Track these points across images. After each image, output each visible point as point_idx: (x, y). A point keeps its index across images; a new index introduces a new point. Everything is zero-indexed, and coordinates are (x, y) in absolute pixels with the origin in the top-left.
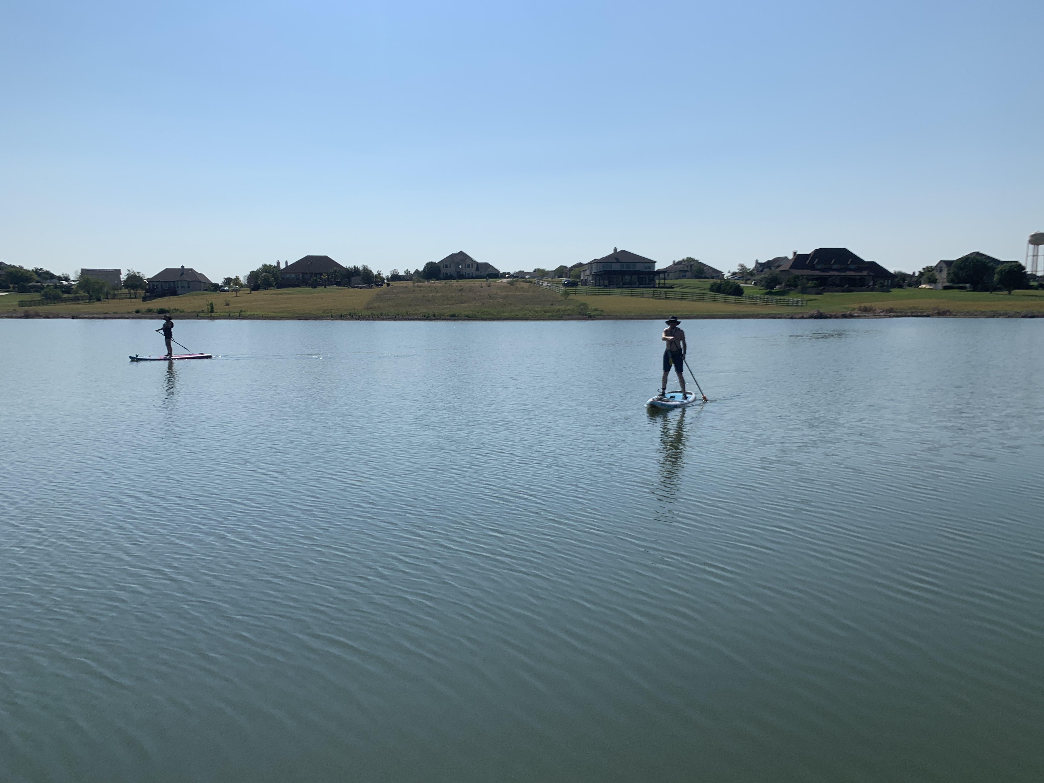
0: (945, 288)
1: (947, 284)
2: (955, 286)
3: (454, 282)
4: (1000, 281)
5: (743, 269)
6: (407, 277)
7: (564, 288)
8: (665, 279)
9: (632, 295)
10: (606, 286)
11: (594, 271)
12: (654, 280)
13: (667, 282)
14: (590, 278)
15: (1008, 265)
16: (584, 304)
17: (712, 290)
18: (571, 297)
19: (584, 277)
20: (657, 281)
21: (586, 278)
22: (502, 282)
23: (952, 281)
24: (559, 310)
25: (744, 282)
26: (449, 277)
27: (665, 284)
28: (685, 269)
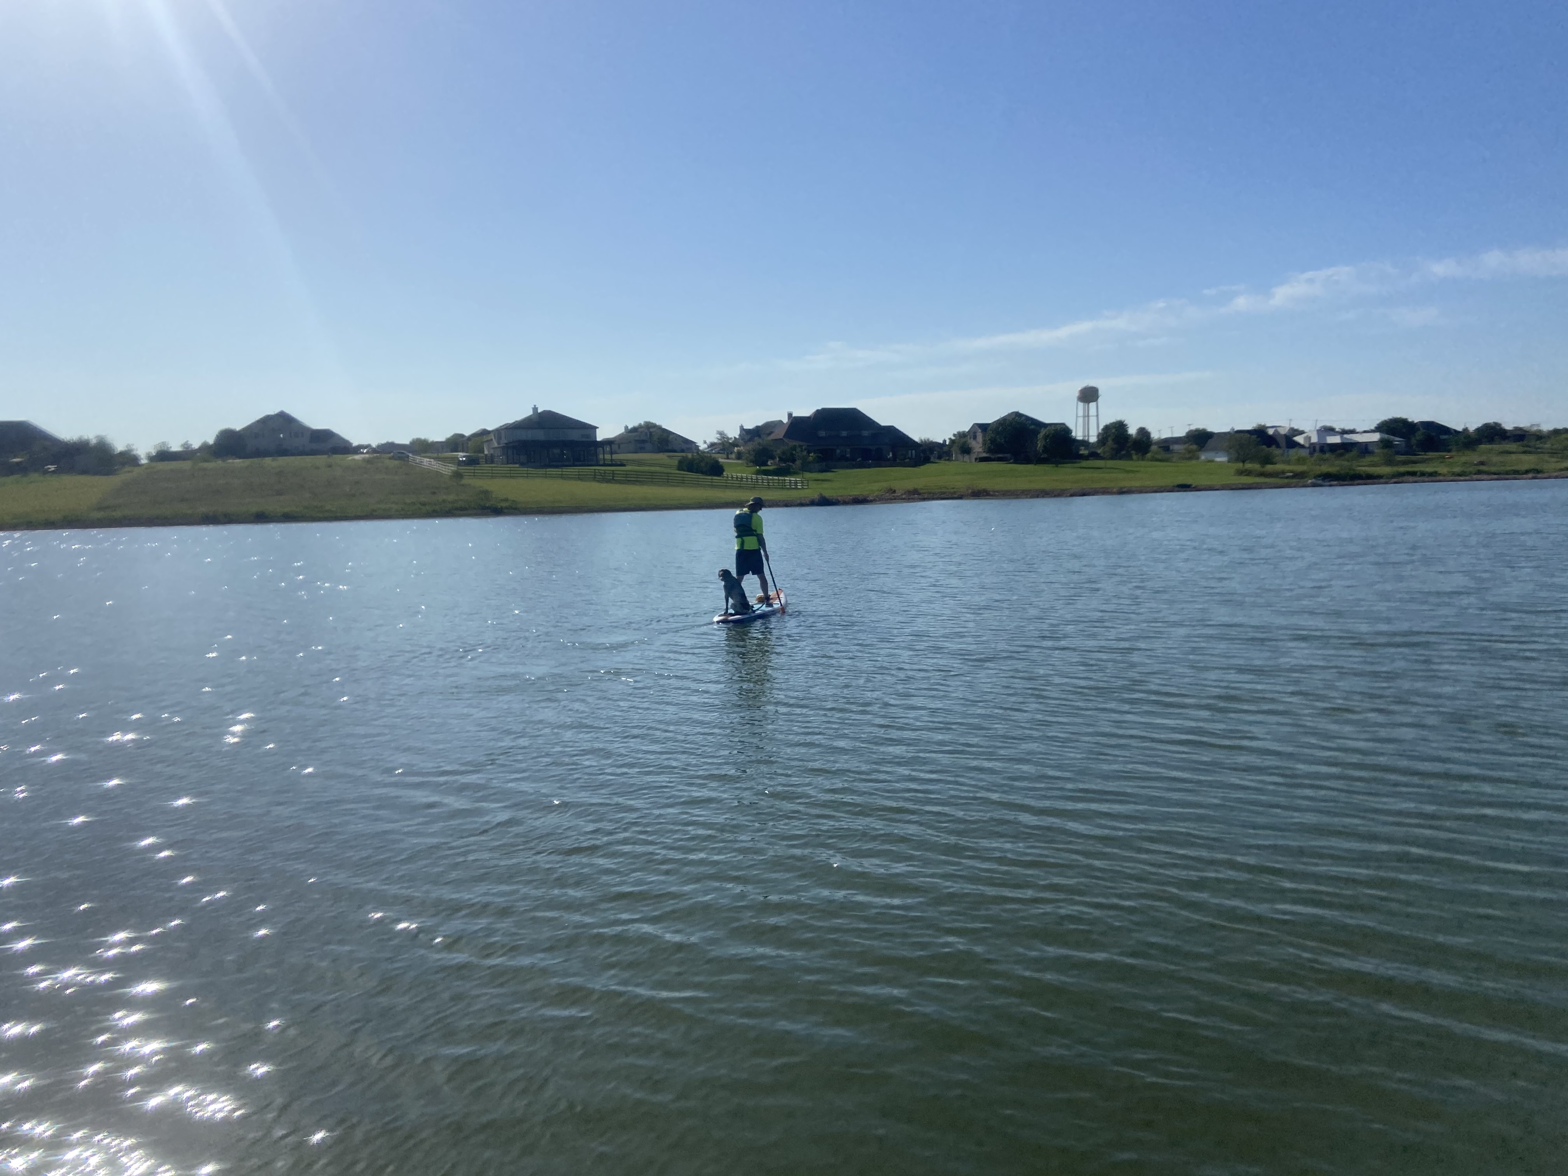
0: (983, 460)
1: (985, 455)
2: (993, 457)
3: (268, 461)
4: (1046, 449)
5: (724, 438)
6: (187, 454)
7: (453, 468)
8: (611, 453)
9: (562, 477)
10: (522, 464)
11: (504, 441)
12: (596, 455)
13: (615, 456)
14: (498, 452)
15: (1053, 428)
16: (486, 492)
17: (680, 467)
18: (465, 481)
19: (489, 451)
20: (601, 456)
21: (492, 451)
22: (354, 459)
23: (989, 451)
24: (444, 501)
25: (725, 456)
26: (259, 453)
27: (612, 460)
28: (643, 438)
